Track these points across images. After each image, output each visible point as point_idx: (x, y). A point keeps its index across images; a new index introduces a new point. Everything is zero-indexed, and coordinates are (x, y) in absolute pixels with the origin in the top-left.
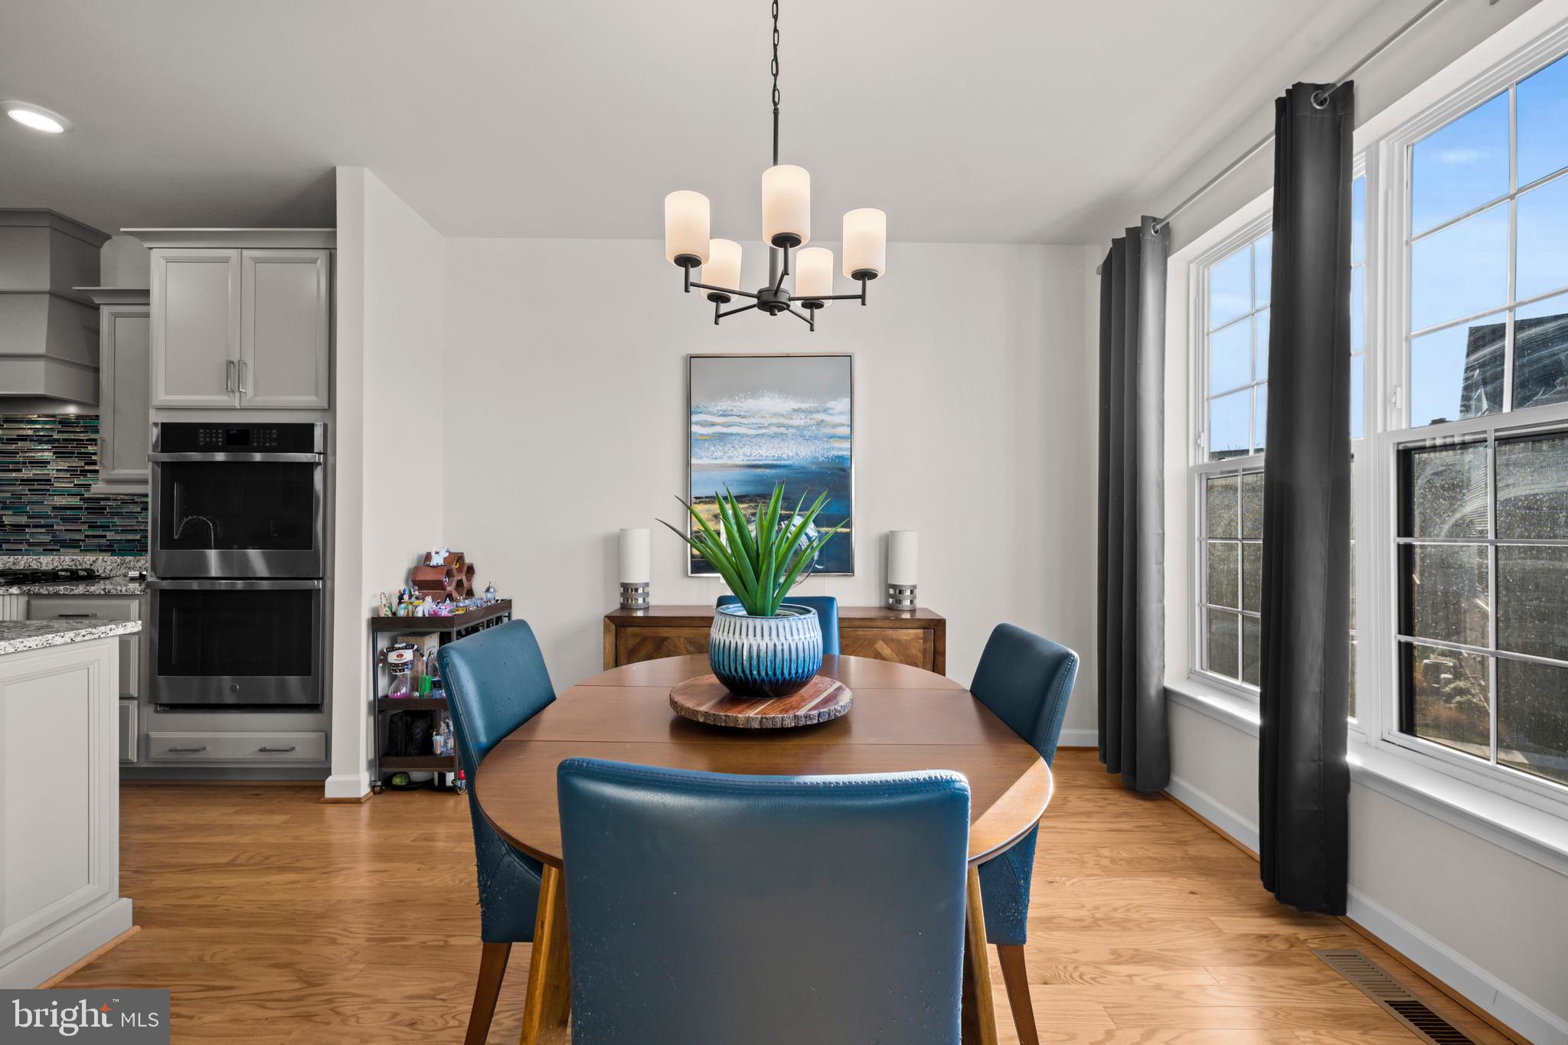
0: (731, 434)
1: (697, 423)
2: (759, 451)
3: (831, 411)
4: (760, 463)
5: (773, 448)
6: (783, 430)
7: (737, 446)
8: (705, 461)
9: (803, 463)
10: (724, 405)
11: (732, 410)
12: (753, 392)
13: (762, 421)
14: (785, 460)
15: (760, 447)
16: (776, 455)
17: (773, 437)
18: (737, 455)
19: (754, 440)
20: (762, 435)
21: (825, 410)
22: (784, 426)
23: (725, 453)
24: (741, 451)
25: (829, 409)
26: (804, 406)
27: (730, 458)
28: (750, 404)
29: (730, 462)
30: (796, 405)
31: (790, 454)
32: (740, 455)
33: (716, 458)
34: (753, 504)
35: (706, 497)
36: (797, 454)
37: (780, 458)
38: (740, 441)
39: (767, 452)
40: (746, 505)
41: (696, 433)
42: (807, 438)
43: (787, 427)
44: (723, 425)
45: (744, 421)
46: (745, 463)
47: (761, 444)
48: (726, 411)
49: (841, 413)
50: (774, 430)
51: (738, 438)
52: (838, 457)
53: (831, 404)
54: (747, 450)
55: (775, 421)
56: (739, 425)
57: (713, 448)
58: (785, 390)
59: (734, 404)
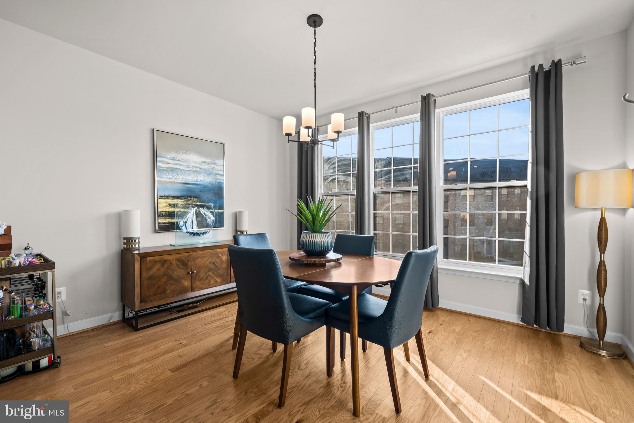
0: (177, 169)
1: (160, 161)
2: (189, 177)
3: (216, 164)
4: (189, 182)
5: (194, 176)
6: (198, 169)
7: (179, 174)
8: (164, 180)
9: (206, 184)
10: (173, 155)
11: (176, 158)
12: (186, 151)
13: (190, 165)
14: (199, 182)
15: (189, 175)
16: (196, 180)
17: (194, 172)
18: (179, 178)
19: (186, 172)
20: (190, 171)
21: (215, 164)
22: (199, 168)
23: (173, 177)
24: (181, 177)
25: (216, 163)
26: (207, 161)
27: (175, 179)
28: (184, 156)
29: (176, 181)
30: (204, 160)
31: (202, 180)
32: (182, 178)
33: (169, 179)
34: (186, 200)
35: (166, 196)
36: (204, 180)
37: (197, 181)
38: (180, 172)
39: (191, 178)
40: (183, 200)
41: (159, 166)
42: (208, 174)
43: (200, 168)
44: (173, 164)
45: (182, 163)
46: (182, 182)
47: (190, 174)
48: (174, 158)
49: (220, 165)
50: (194, 169)
51: (180, 171)
52: (219, 182)
53: (217, 161)
54: (183, 176)
55: (195, 165)
56: (180, 165)
57: (168, 174)
58: (199, 153)
59: (177, 155)
